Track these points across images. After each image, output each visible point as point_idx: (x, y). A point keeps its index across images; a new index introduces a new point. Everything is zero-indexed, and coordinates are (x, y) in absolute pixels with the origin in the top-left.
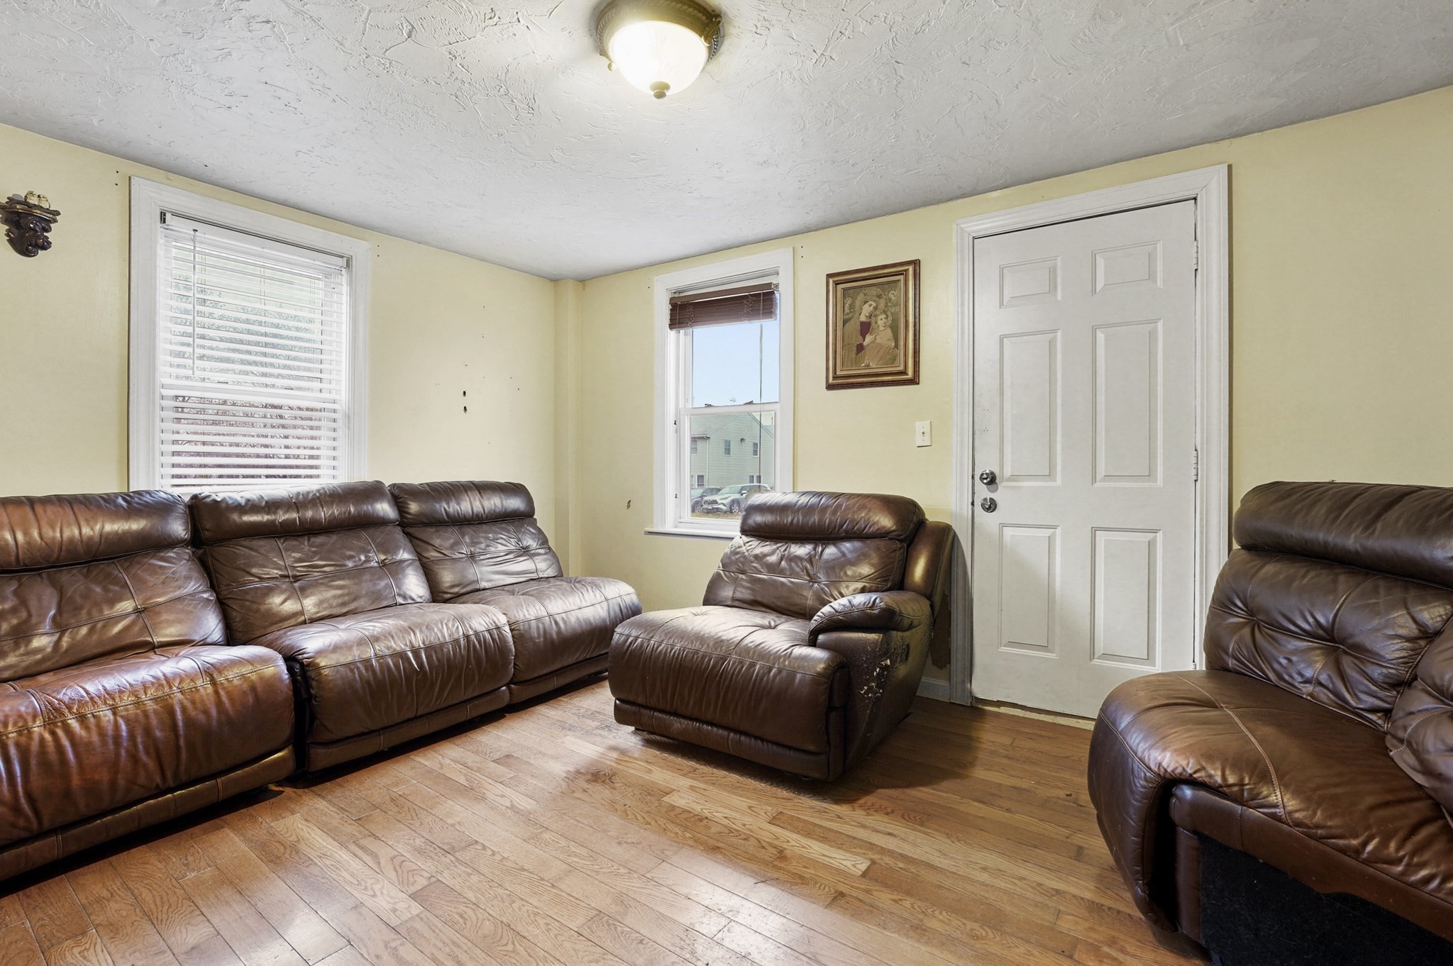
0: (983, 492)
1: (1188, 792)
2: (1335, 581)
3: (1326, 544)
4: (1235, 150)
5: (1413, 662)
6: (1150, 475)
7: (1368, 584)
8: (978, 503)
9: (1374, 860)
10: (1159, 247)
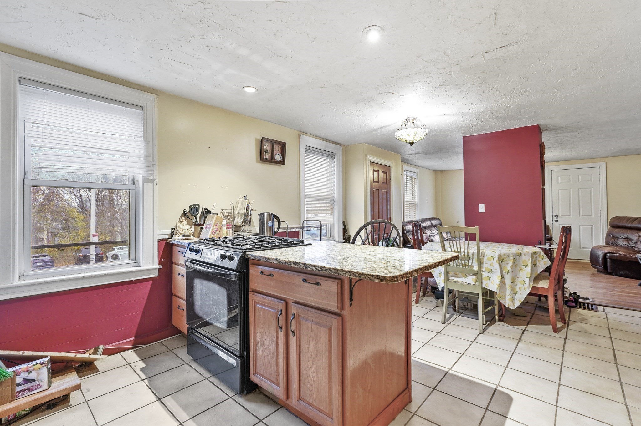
0: (555, 219)
1: (608, 255)
2: (627, 231)
3: (626, 226)
4: (607, 160)
5: (638, 240)
6: (591, 215)
7: (632, 231)
8: (554, 221)
9: (632, 256)
10: (592, 175)
